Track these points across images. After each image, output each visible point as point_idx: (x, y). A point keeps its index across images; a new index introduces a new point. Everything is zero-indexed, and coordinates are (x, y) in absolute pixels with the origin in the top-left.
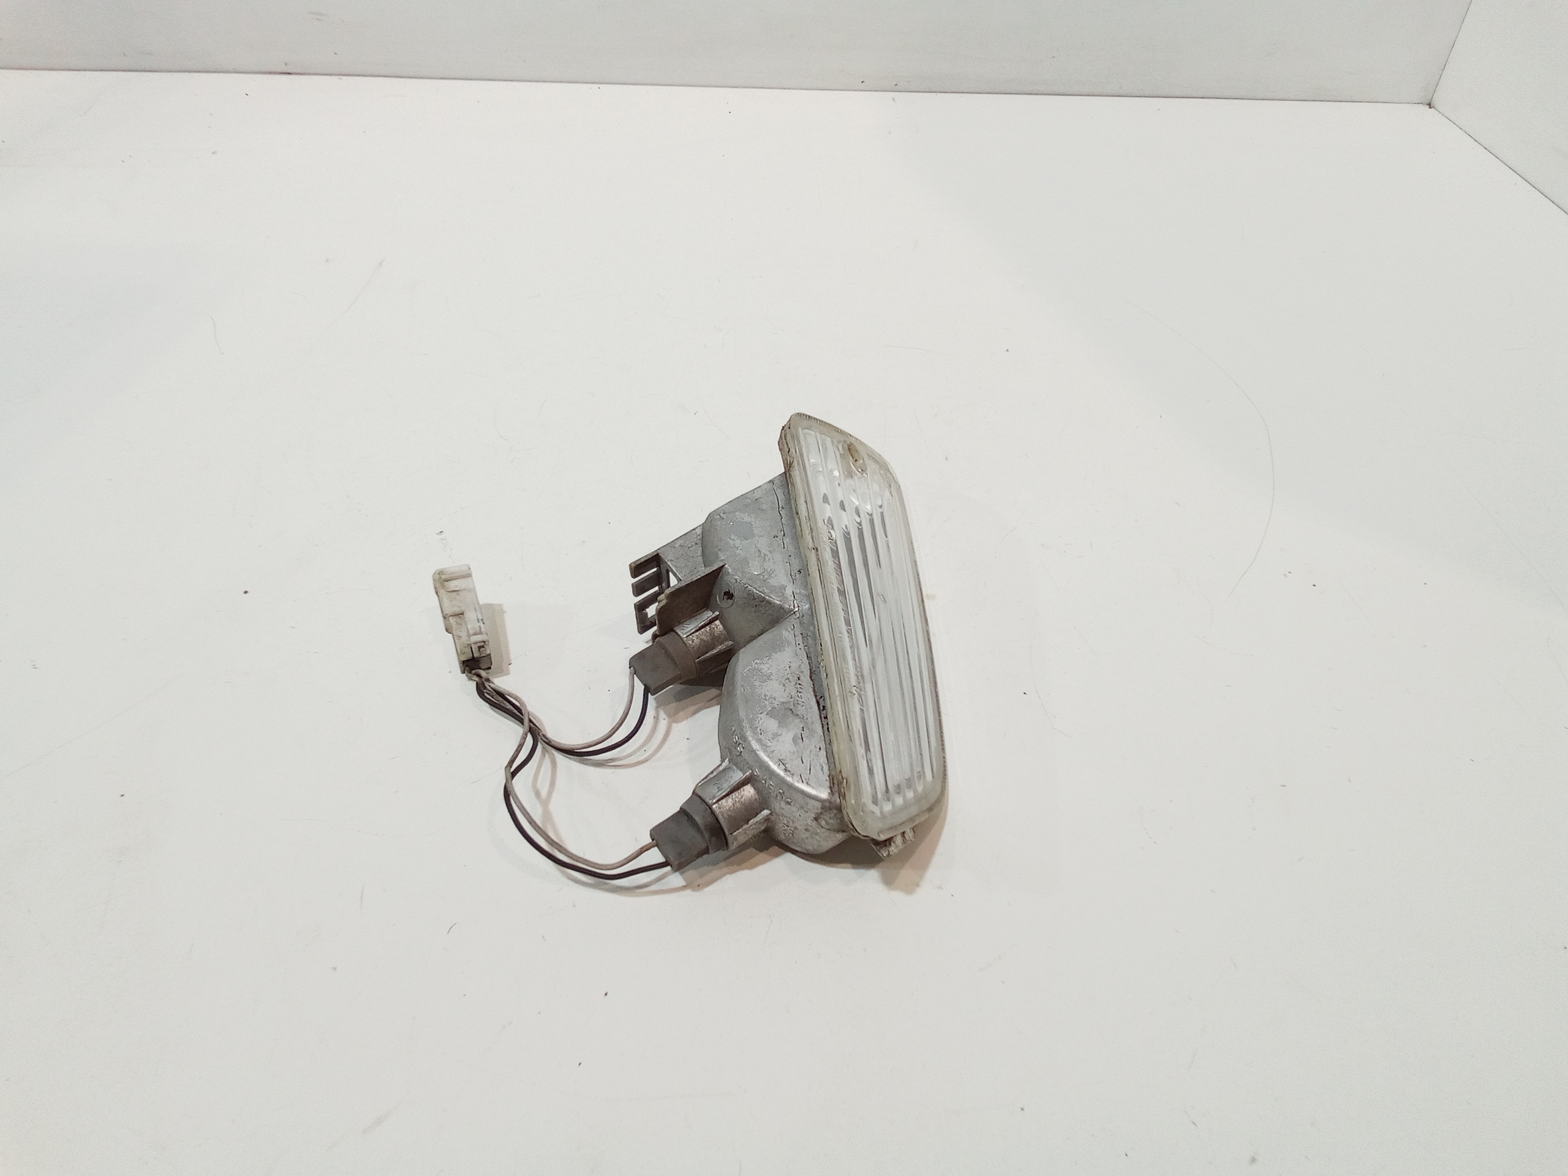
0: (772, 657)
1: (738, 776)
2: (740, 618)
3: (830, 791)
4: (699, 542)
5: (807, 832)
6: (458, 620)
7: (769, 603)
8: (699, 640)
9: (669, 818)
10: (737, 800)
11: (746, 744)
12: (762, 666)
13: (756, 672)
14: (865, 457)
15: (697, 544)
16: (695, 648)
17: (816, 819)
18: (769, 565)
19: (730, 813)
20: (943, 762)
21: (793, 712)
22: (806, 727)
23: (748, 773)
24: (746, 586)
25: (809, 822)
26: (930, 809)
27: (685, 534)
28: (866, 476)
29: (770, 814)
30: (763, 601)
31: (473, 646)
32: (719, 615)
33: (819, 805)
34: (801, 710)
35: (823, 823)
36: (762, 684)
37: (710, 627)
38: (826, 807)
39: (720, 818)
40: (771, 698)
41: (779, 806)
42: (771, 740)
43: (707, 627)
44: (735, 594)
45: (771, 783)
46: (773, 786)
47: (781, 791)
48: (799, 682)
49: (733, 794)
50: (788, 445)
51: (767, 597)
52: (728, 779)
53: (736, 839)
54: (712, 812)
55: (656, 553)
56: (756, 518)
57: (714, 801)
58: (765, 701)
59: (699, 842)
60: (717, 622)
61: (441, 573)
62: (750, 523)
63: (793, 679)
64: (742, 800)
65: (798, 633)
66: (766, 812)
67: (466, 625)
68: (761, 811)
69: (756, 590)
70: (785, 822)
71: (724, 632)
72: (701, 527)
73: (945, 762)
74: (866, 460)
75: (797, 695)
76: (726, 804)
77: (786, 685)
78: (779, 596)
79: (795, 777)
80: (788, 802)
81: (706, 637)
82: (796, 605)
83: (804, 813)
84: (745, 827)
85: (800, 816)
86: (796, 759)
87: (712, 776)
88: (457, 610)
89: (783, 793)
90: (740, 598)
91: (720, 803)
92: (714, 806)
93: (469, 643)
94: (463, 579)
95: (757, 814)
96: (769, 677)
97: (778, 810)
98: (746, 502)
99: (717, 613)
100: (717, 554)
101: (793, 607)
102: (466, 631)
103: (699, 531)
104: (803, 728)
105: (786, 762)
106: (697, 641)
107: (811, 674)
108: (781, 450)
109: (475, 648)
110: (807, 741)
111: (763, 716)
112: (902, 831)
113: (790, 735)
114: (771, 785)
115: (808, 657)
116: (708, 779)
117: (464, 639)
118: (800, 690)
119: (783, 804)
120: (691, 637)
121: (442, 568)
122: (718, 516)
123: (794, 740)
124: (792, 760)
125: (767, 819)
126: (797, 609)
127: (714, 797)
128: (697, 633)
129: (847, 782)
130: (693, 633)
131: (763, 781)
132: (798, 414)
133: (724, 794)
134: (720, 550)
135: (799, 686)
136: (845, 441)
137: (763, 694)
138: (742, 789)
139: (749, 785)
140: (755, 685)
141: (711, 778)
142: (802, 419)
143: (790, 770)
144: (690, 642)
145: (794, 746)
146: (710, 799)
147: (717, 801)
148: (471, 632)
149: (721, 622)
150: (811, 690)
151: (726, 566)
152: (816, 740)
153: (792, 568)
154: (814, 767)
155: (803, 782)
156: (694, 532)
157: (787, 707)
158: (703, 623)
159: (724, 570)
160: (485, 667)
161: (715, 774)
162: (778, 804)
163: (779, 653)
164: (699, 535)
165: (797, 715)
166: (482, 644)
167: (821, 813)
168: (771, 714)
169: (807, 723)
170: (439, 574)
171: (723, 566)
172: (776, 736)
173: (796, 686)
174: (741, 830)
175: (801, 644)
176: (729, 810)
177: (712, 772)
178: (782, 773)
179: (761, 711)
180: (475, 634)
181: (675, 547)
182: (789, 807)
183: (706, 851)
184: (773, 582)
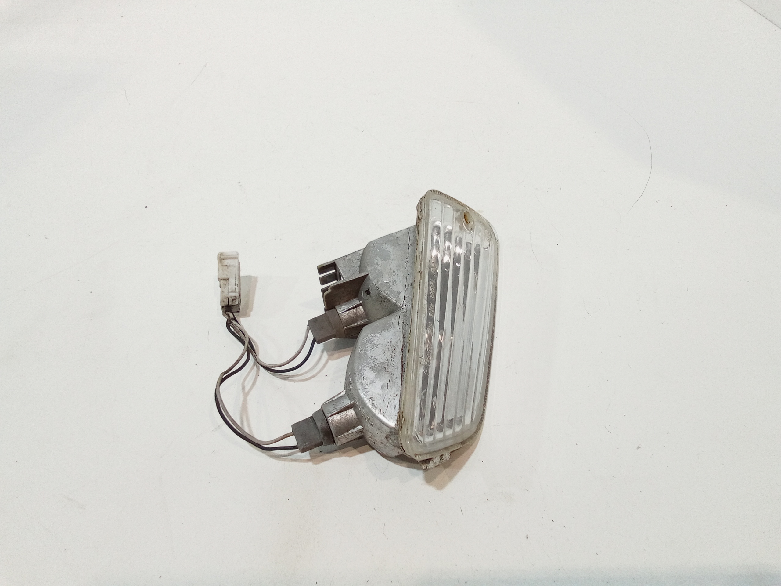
0: (382, 334)
1: (347, 402)
2: (374, 307)
3: (396, 423)
4: (360, 259)
5: (382, 444)
6: (225, 282)
7: (389, 300)
8: (348, 316)
9: (303, 420)
10: (343, 416)
11: (354, 384)
12: (374, 338)
13: (370, 342)
14: (476, 220)
15: (358, 259)
16: (345, 320)
17: (387, 438)
18: (394, 278)
19: (337, 424)
20: (482, 412)
21: (386, 369)
22: (392, 380)
23: (352, 402)
24: (378, 288)
25: (383, 438)
26: (463, 443)
27: (353, 253)
28: (473, 232)
29: (362, 429)
30: (386, 299)
31: (229, 298)
32: (362, 303)
33: (388, 430)
34: (391, 369)
35: (390, 441)
36: (372, 349)
37: (356, 309)
38: (392, 432)
39: (331, 426)
40: (375, 358)
41: (367, 425)
42: (368, 385)
43: (354, 309)
44: (371, 292)
45: (363, 411)
46: (364, 413)
47: (368, 417)
48: (394, 351)
49: (342, 413)
50: (421, 208)
51: (388, 297)
52: (341, 403)
53: (339, 440)
54: (327, 422)
55: (334, 262)
56: (394, 249)
57: (329, 415)
58: (371, 360)
59: (319, 437)
60: (361, 307)
61: (221, 254)
62: (390, 251)
63: (391, 349)
64: (346, 417)
65: (401, 321)
66: (360, 427)
67: (228, 286)
68: (357, 426)
69: (383, 292)
70: (370, 435)
71: (364, 313)
72: (363, 250)
73: (484, 412)
74: (475, 223)
75: (391, 359)
76: (336, 418)
77: (386, 352)
78: (396, 297)
79: (377, 409)
80: (371, 424)
81: (353, 314)
82: (404, 305)
83: (380, 433)
84: (346, 434)
85: (378, 434)
86: (381, 399)
87: (333, 399)
88: (225, 277)
89: (369, 418)
90: (374, 295)
91: (333, 417)
92: (329, 418)
93: (227, 296)
94: (233, 260)
95: (354, 427)
96: (377, 346)
97: (366, 427)
98: (391, 239)
99: (361, 302)
100: (366, 267)
101: (402, 305)
102: (228, 289)
103: (361, 252)
104: (389, 380)
105: (374, 400)
106: (347, 317)
107: (402, 348)
108: (417, 210)
109: (230, 299)
110: (390, 389)
111: (368, 369)
112: (442, 454)
113: (381, 384)
114: (363, 412)
115: (403, 337)
116: (331, 400)
117: (226, 293)
118: (393, 356)
119: (369, 425)
120: (344, 313)
121: (222, 251)
122: (372, 245)
123: (382, 387)
124: (378, 399)
125: (361, 431)
126: (404, 307)
127: (330, 413)
128: (348, 312)
129: (404, 420)
130: (345, 311)
131: (359, 409)
132: (433, 190)
133: (336, 412)
134: (368, 265)
135: (394, 354)
136: (463, 210)
137: (371, 356)
138: (347, 411)
139: (352, 409)
140: (367, 349)
141: (332, 401)
142: (435, 194)
143: (375, 405)
144: (343, 316)
145: (381, 391)
146: (327, 414)
147: (330, 416)
148: (230, 290)
149: (363, 307)
150: (400, 358)
151: (370, 275)
152: (395, 390)
153: (407, 281)
154: (391, 406)
155: (381, 414)
156: (358, 252)
157: (383, 366)
158: (352, 306)
159: (367, 277)
160: (236, 311)
161: (336, 398)
162: (367, 424)
163: (387, 332)
164: (361, 254)
165: (388, 372)
166: (235, 298)
167: (390, 435)
168: (372, 368)
169: (392, 378)
170: (220, 255)
171: (367, 275)
172: (372, 382)
173: (392, 354)
174: (342, 436)
175: (401, 328)
176: (337, 422)
177: (334, 397)
178: (370, 406)
179: (367, 366)
180: (232, 292)
181: (345, 260)
182: (372, 427)
183: (321, 444)
184: (394, 288)
